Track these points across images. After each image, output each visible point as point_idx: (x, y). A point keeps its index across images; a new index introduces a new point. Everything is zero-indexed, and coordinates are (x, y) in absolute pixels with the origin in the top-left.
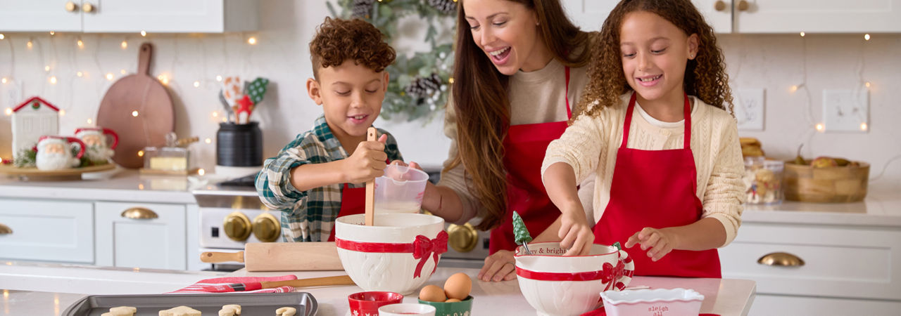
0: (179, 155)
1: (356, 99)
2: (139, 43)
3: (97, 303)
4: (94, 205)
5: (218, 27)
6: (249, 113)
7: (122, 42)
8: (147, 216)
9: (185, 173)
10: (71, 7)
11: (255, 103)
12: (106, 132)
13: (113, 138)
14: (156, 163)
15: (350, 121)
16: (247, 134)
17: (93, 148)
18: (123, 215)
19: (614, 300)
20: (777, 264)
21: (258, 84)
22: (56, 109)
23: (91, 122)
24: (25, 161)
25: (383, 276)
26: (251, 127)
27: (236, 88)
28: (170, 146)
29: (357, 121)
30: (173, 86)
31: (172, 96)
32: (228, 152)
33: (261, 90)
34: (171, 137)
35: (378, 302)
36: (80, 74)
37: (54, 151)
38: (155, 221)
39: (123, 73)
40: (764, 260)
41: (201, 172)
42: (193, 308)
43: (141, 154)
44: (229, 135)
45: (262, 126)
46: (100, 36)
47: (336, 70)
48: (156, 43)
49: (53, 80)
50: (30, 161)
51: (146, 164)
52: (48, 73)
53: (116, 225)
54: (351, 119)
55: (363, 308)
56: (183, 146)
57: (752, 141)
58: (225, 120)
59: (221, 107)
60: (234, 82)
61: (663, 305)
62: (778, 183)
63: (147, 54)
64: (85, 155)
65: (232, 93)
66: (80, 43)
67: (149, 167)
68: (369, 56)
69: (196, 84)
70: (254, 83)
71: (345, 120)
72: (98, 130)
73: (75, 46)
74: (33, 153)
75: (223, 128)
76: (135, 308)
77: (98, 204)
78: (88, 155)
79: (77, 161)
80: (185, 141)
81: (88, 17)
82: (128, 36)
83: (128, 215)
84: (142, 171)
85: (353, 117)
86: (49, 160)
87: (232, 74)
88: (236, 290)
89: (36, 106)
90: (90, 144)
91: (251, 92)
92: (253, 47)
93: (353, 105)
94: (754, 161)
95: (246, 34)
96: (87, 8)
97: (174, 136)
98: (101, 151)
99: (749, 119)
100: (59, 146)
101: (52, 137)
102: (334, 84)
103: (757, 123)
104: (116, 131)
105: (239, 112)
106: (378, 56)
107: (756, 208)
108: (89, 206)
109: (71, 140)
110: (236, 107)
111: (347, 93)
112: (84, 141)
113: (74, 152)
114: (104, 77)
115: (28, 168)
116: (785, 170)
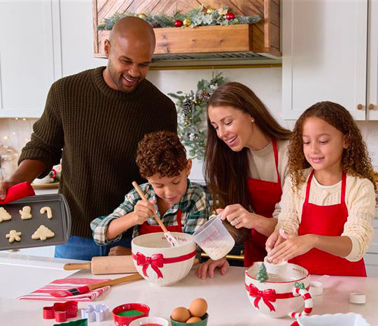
88: (74, 294)
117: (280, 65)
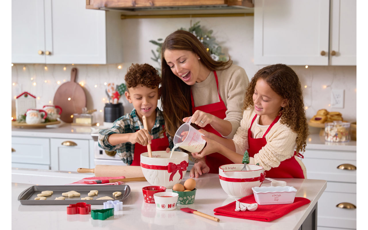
0: (88, 117)
1: (144, 101)
2: (71, 68)
3: (37, 189)
4: (50, 140)
5: (104, 62)
6: (118, 99)
7: (64, 67)
8: (72, 145)
9: (90, 125)
10: (40, 53)
11: (121, 95)
12: (56, 107)
13: (59, 110)
14: (78, 121)
15: (143, 111)
16: (117, 109)
17: (51, 114)
18: (62, 144)
19: (257, 191)
20: (346, 169)
21: (122, 86)
22: (35, 97)
23: (51, 103)
24: (21, 120)
25: (155, 180)
26: (119, 105)
27: (113, 88)
28: (84, 113)
29: (146, 111)
30: (86, 87)
31: (85, 91)
32: (109, 116)
33: (123, 89)
34: (85, 109)
35: (155, 191)
36: (46, 81)
37: (33, 116)
38: (76, 147)
39: (65, 81)
40: (340, 167)
41: (98, 125)
42: (77, 192)
43: (72, 116)
44: (109, 109)
45: (124, 104)
46: (54, 65)
47: (134, 89)
48: (79, 68)
49: (35, 84)
50: (23, 119)
51: (74, 121)
52: (32, 81)
53: (60, 149)
54: (144, 110)
55: (148, 194)
56: (90, 113)
57: (338, 113)
58: (108, 102)
59: (106, 96)
60: (112, 85)
61: (279, 194)
62: (347, 132)
63: (75, 72)
64: (47, 117)
65: (111, 90)
66: (46, 68)
67: (75, 122)
68: (147, 82)
69: (96, 86)
70: (120, 86)
71: (141, 110)
72: (53, 106)
73: (44, 69)
74: (24, 117)
75: (107, 105)
76: (52, 192)
77: (52, 140)
78: (48, 117)
79: (43, 120)
80: (91, 111)
81: (48, 57)
82: (66, 65)
83: (64, 144)
84: (72, 124)
85: (144, 109)
86: (31, 119)
87: (111, 82)
88: (98, 183)
89: (26, 96)
90: (49, 113)
91: (119, 90)
92: (120, 70)
93: (143, 104)
94: (337, 123)
95: (117, 65)
96: (47, 53)
97: (86, 109)
98: (54, 115)
99: (337, 103)
100: (36, 114)
101: (33, 110)
102: (134, 95)
103: (341, 105)
104: (61, 106)
105: (114, 98)
106: (151, 82)
107: (337, 144)
108: (48, 140)
109: (41, 111)
110: (112, 97)
111: (140, 98)
112: (47, 111)
113: (42, 116)
114: (56, 82)
115: (22, 123)
116: (351, 127)
117: (252, 14)
